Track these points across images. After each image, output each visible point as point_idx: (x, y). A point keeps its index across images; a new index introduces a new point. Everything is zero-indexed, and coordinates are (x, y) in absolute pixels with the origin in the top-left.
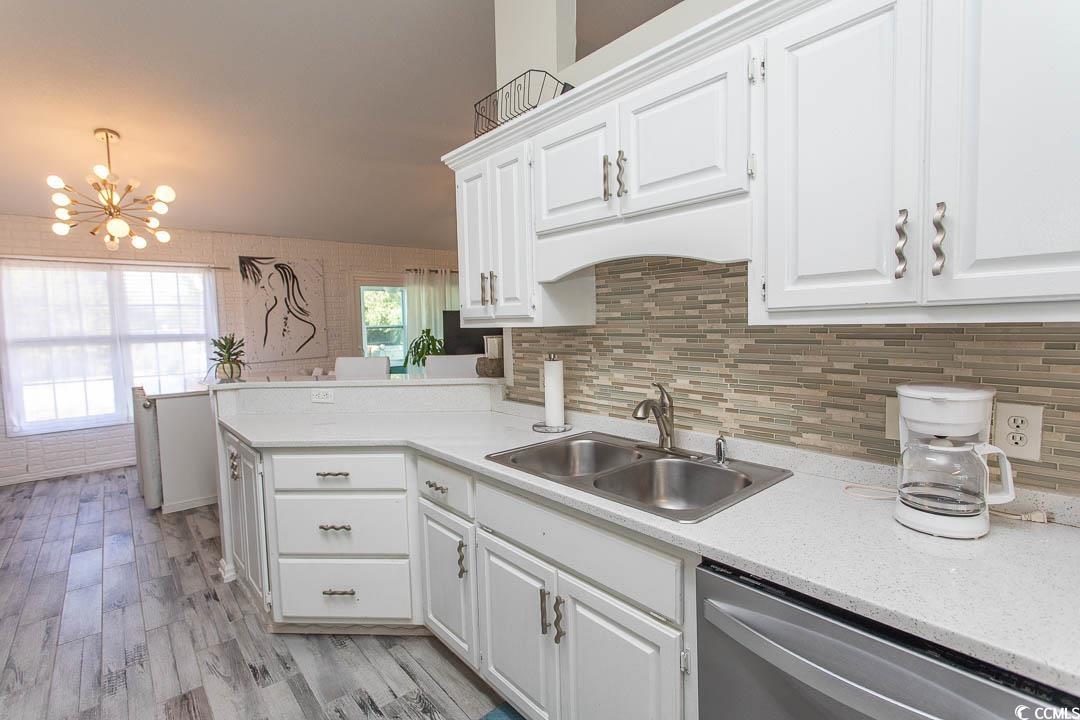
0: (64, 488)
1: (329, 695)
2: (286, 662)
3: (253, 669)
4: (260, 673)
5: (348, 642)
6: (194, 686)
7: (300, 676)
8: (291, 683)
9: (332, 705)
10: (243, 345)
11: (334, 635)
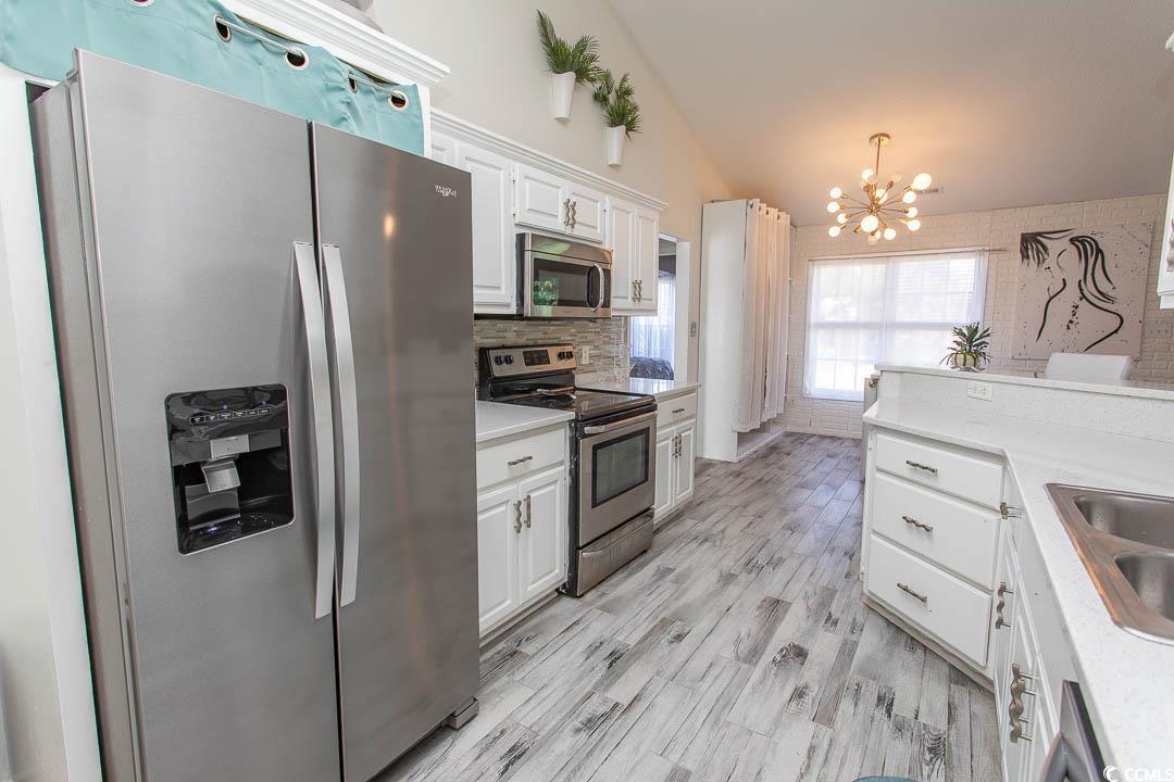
0: (826, 444)
1: (862, 670)
2: (855, 627)
3: (830, 616)
4: (832, 621)
5: (920, 651)
6: (788, 600)
7: (856, 644)
8: (845, 642)
9: (857, 678)
10: (988, 335)
11: (912, 638)
